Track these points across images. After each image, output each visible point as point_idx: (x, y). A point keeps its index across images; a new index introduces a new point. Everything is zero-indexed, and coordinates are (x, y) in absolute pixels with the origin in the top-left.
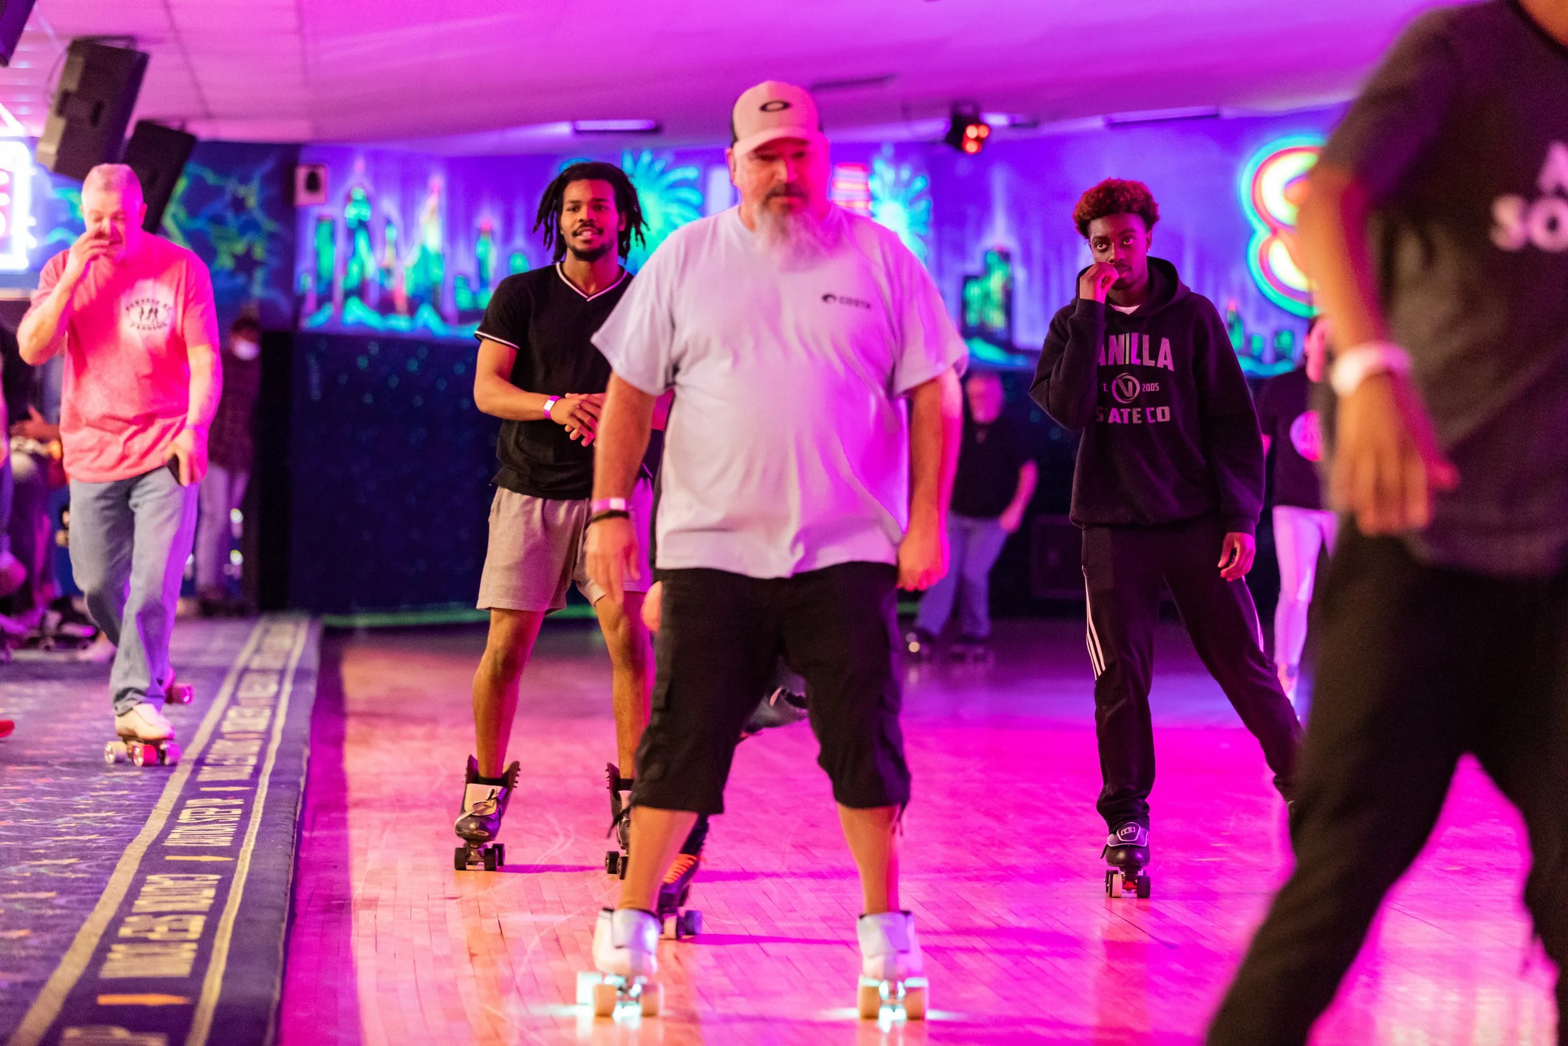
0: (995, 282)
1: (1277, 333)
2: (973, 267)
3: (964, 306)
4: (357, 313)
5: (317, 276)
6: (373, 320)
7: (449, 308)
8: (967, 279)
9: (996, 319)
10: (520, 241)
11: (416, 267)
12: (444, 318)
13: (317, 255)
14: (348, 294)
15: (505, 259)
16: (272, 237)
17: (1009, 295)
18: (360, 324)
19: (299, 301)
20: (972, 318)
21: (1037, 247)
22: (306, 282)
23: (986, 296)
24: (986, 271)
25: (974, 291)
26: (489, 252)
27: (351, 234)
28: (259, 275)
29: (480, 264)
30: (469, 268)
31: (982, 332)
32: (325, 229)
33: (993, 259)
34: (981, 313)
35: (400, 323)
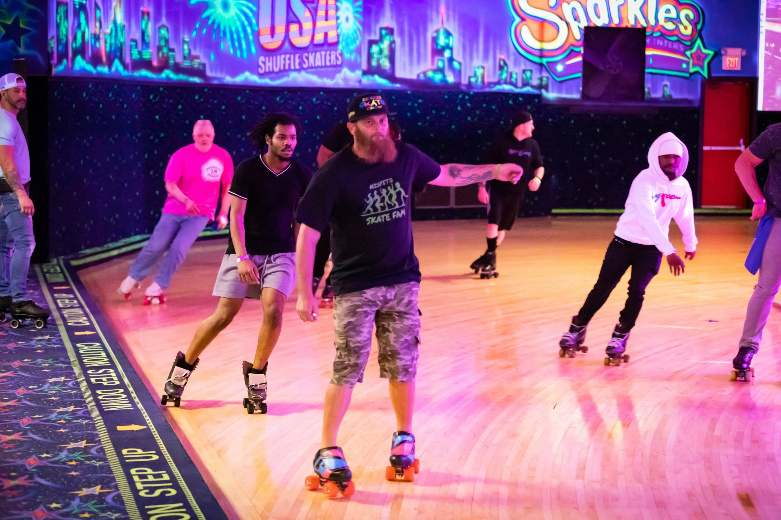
0: (385, 45)
1: (524, 71)
2: (375, 37)
3: (370, 56)
4: (80, 63)
5: (59, 41)
6: (89, 68)
7: (128, 60)
8: (371, 43)
9: (386, 64)
10: (164, 21)
11: (110, 34)
12: (125, 67)
13: (58, 26)
14: (77, 52)
15: (157, 30)
16: (31, 14)
17: (392, 51)
18: (83, 70)
19: (48, 56)
20: (374, 63)
21: (406, 27)
22: (52, 44)
23: (381, 51)
24: (381, 40)
25: (375, 49)
26: (149, 27)
27: (76, 14)
28: (23, 39)
29: (143, 33)
30: (138, 36)
31: (379, 71)
32: (62, 9)
33: (384, 32)
34: (378, 60)
35: (104, 70)
